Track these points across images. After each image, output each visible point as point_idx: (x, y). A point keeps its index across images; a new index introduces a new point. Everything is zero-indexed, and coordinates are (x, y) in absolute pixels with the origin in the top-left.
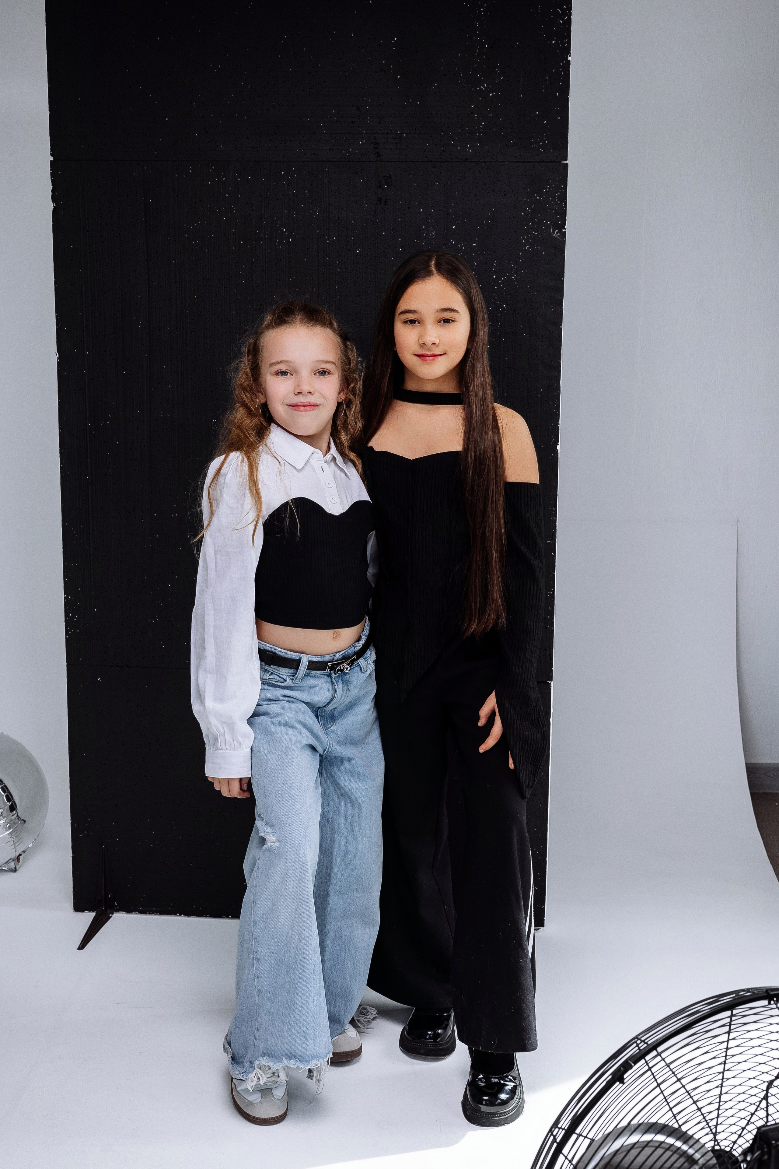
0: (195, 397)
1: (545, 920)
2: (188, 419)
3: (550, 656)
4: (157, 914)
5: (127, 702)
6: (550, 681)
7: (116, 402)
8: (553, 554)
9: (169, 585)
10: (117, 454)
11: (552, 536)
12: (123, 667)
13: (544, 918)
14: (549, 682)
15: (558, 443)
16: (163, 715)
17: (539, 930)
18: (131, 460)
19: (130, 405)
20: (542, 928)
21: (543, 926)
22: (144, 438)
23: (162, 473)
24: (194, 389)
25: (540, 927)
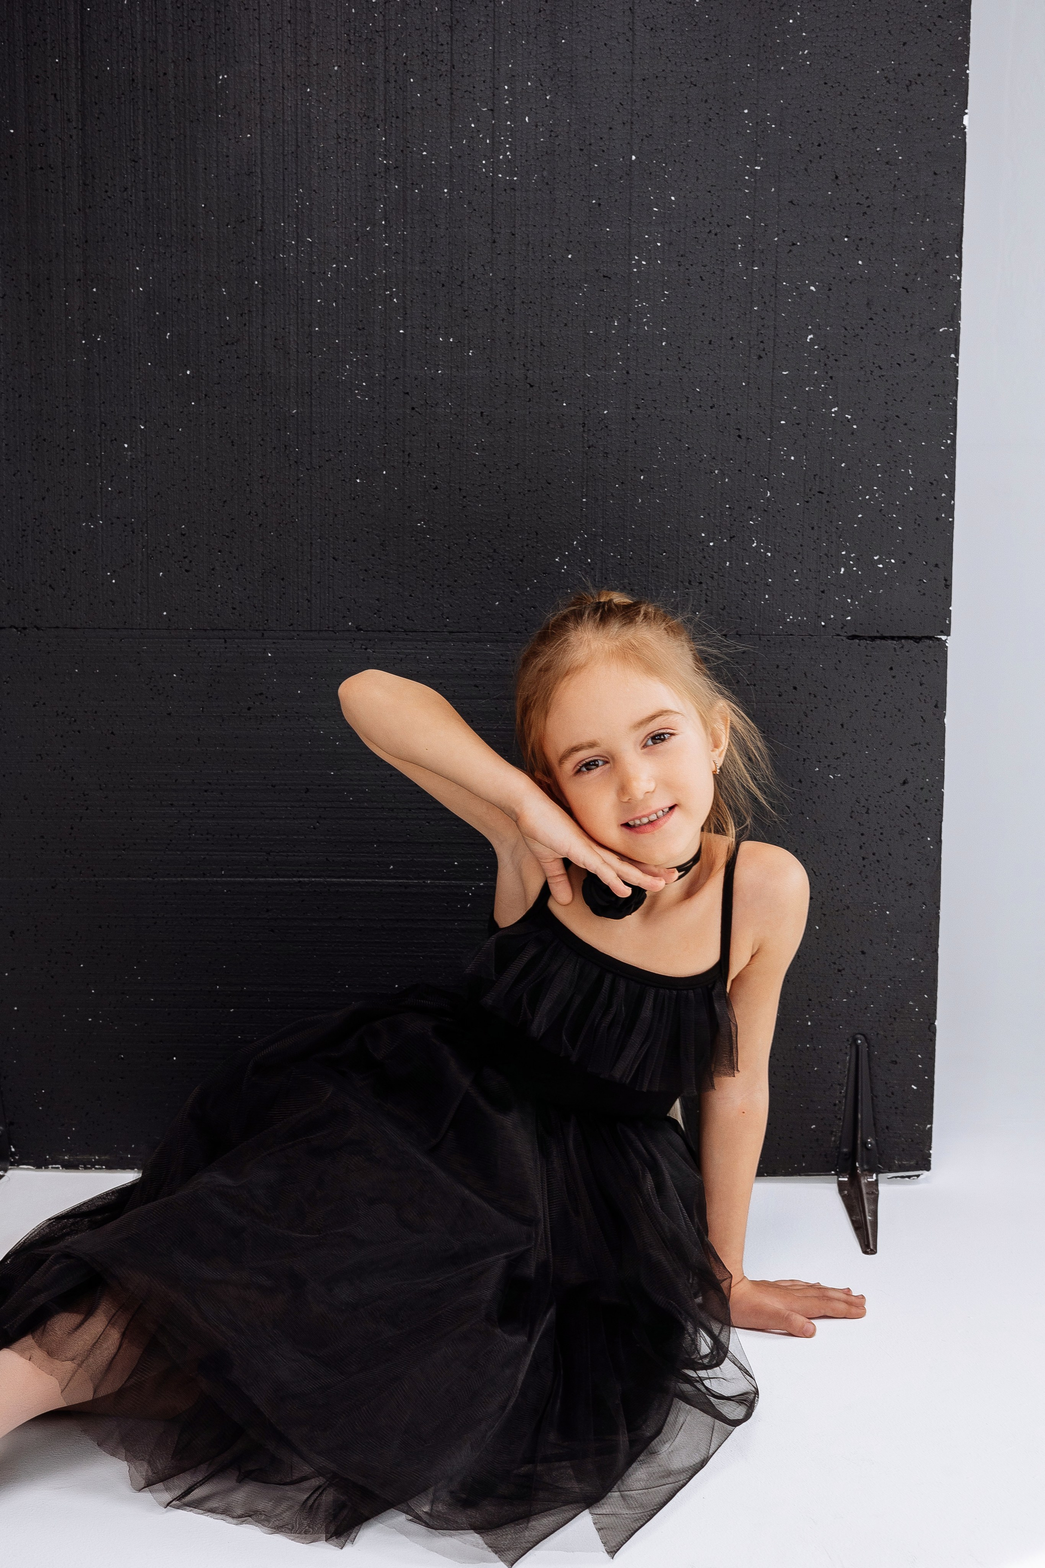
0: (181, 26)
1: (932, 1156)
2: (165, 74)
3: (946, 580)
4: (102, 1168)
5: (34, 706)
6: (945, 635)
7: (7, 40)
8: (953, 356)
9: (126, 446)
10: (11, 157)
11: (953, 317)
12: (25, 628)
13: (931, 1152)
14: (944, 638)
15: (966, 111)
16: (112, 733)
17: (919, 1178)
18: (41, 168)
19: (40, 46)
20: (925, 1173)
21: (928, 1168)
22: (69, 120)
23: (109, 197)
24: (178, 8)
25: (922, 1170)
